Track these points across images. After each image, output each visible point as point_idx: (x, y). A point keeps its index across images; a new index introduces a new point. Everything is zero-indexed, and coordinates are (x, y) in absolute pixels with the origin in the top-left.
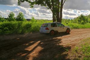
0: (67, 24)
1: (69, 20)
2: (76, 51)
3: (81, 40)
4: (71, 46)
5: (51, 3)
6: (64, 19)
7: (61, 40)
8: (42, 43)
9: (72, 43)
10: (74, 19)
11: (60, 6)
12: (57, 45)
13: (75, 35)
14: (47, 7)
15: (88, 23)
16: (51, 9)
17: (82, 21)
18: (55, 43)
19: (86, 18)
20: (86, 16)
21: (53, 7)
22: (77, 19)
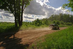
0: (26, 26)
1: (29, 23)
2: (33, 47)
3: (37, 38)
4: (29, 43)
5: (14, 9)
6: (25, 22)
7: (22, 39)
8: (4, 44)
9: (30, 41)
10: (33, 21)
11: (21, 11)
12: (18, 44)
13: (32, 34)
14: (10, 11)
15: (42, 25)
16: (13, 14)
17: (38, 24)
18: (16, 42)
19: (41, 21)
20: (41, 20)
21: (15, 12)
22: (34, 22)
